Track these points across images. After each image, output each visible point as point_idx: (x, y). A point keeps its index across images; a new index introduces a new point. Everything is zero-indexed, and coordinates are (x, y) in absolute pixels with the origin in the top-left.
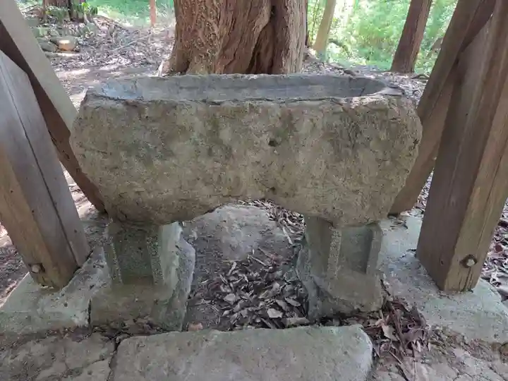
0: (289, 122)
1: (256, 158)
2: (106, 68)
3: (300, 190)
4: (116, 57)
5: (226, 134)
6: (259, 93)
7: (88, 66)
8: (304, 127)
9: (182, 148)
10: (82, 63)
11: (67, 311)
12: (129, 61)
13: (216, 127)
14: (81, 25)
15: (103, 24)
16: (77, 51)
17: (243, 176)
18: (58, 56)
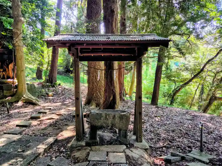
0: (114, 116)
1: (111, 120)
2: (66, 103)
3: (116, 125)
4: (68, 99)
5: (107, 117)
6: (111, 112)
7: (60, 102)
8: (116, 116)
9: (102, 118)
10: (58, 101)
11: (82, 144)
12: (72, 101)
13: (106, 116)
14: (54, 88)
15: (60, 88)
16: (53, 96)
17: (109, 123)
18: (48, 98)
